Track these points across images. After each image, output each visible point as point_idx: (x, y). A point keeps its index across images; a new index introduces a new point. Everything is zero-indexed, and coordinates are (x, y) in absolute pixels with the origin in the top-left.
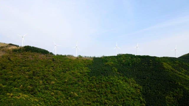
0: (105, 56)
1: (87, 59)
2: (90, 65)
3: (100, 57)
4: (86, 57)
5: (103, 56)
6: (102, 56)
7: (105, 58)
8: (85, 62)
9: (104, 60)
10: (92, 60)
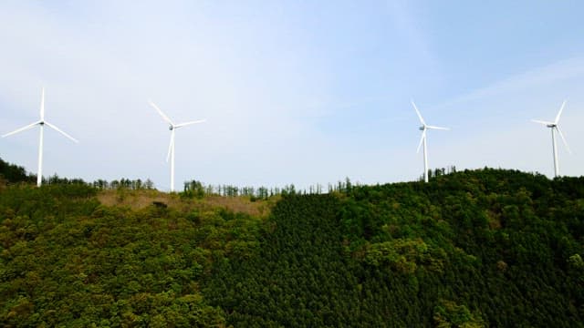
0: (354, 183)
1: (222, 214)
2: (237, 259)
3: (325, 191)
4: (232, 191)
5: (344, 182)
6: (335, 186)
7: (358, 199)
8: (201, 240)
9: (353, 215)
10: (267, 213)
